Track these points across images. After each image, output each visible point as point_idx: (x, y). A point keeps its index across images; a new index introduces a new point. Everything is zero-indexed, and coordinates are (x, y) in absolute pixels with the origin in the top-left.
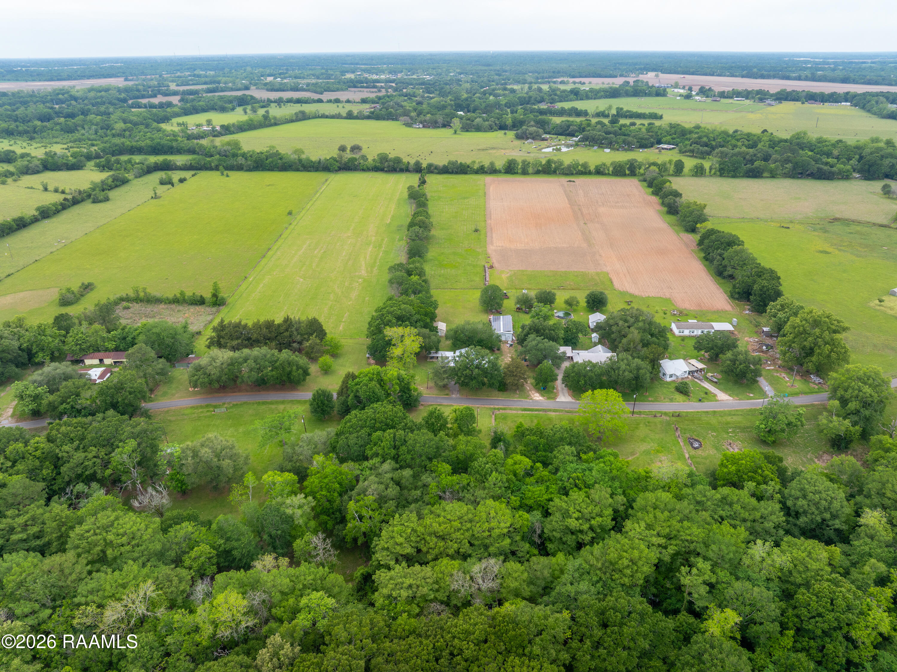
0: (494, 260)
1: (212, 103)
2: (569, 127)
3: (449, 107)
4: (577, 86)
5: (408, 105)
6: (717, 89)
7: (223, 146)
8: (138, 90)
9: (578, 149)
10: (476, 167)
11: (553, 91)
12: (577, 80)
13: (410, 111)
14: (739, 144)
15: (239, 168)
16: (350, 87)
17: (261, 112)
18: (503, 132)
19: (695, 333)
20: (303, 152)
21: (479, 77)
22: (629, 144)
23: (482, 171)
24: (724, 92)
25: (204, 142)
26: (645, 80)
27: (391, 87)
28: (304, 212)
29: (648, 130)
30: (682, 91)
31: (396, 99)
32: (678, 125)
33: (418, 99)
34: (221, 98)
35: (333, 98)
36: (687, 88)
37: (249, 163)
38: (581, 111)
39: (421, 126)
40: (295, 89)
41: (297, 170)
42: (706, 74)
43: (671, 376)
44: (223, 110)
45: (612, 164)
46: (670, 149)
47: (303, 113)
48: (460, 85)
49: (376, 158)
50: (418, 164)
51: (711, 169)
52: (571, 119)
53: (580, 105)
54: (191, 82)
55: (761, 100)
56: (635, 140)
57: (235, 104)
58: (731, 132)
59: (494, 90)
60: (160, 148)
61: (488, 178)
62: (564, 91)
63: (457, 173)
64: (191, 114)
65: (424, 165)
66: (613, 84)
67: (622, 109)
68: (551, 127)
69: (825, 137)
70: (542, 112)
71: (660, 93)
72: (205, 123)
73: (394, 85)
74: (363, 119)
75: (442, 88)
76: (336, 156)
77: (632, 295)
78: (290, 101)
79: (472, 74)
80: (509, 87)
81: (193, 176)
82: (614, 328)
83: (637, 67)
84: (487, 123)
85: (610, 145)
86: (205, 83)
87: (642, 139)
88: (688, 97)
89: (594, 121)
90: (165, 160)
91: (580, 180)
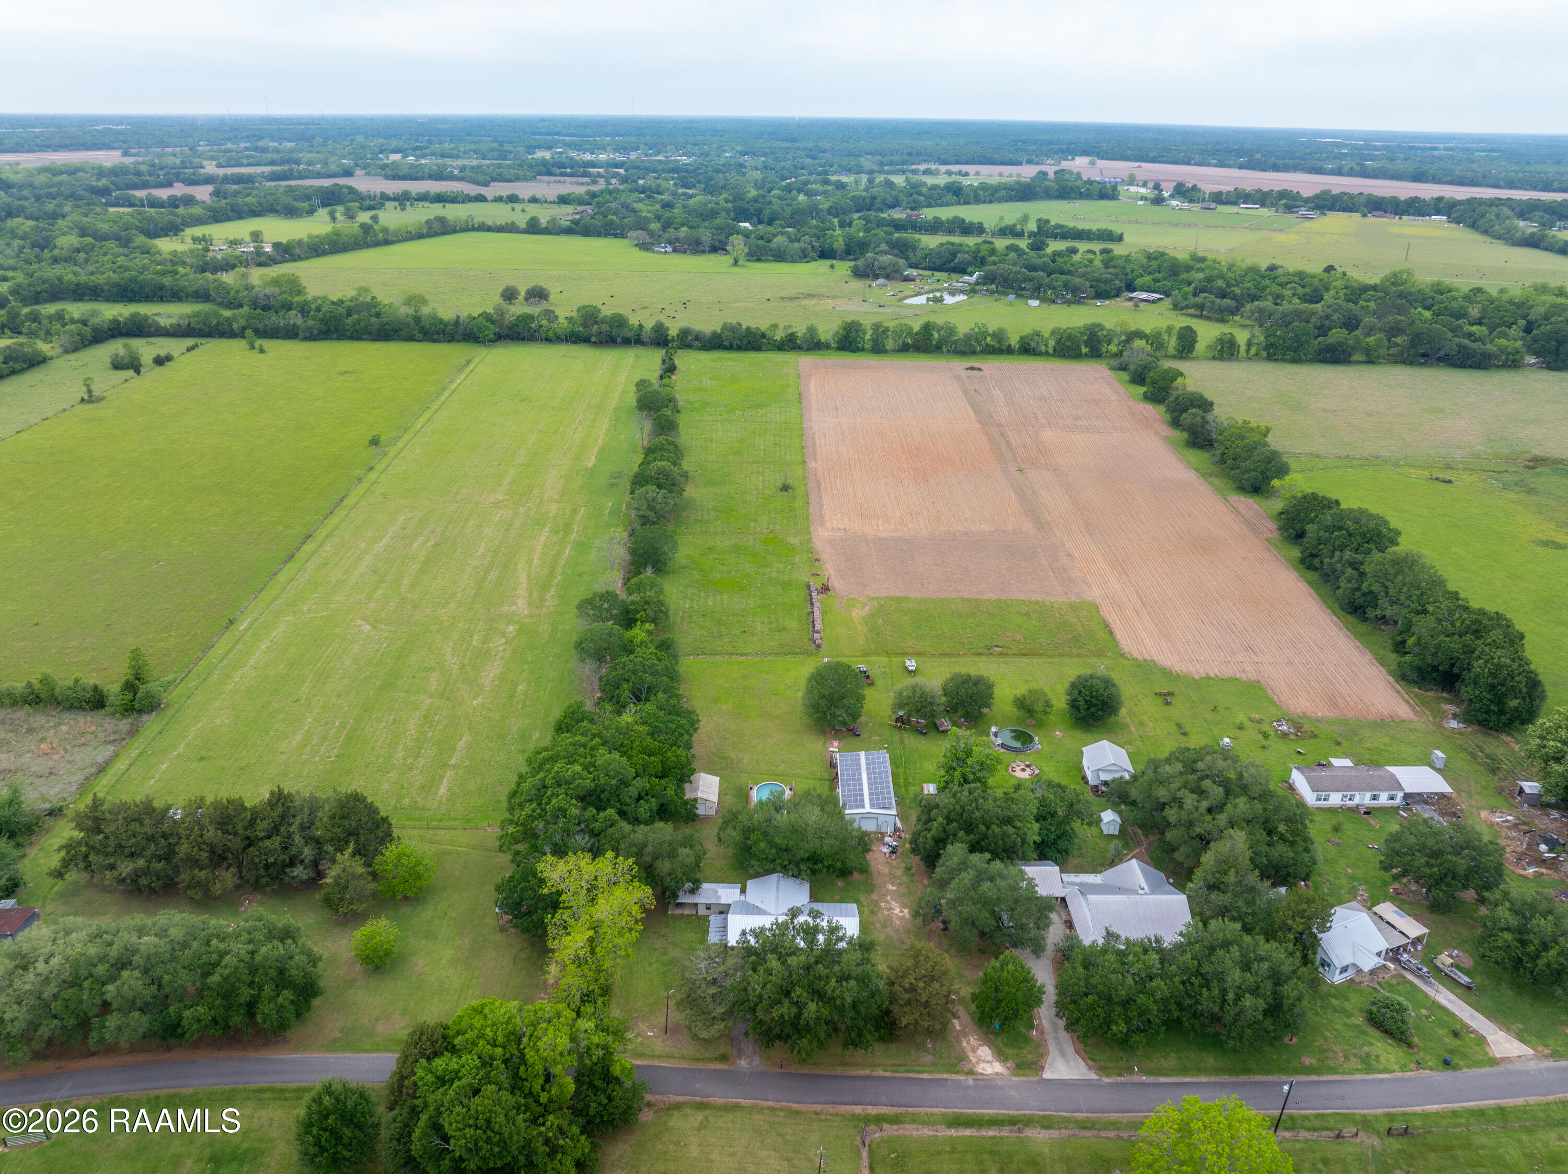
0: (831, 571)
1: (270, 198)
2: (954, 255)
3: (723, 214)
4: (954, 178)
5: (645, 209)
6: (1208, 188)
7: (266, 284)
8: (138, 174)
9: (977, 298)
10: (779, 336)
11: (914, 188)
12: (955, 168)
13: (648, 220)
14: (1287, 292)
15: (291, 334)
16: (540, 174)
17: (364, 217)
18: (828, 262)
19: (1357, 800)
20: (425, 302)
21: (777, 159)
22: (1075, 290)
23: (790, 344)
24: (1220, 193)
25: (228, 278)
26: (1075, 171)
27: (616, 175)
28: (406, 437)
29: (1107, 264)
30: (1143, 190)
31: (623, 197)
32: (1163, 254)
33: (665, 197)
34: (290, 189)
35: (505, 193)
36: (1151, 185)
37: (311, 322)
38: (972, 224)
39: (669, 249)
40: (438, 176)
41: (411, 339)
42: (1176, 162)
43: (1344, 969)
44: (291, 212)
45: (1053, 333)
46: (1154, 302)
47: (442, 220)
48: (744, 174)
49: (574, 314)
50: (659, 329)
51: (1249, 344)
52: (956, 239)
53: (970, 213)
54: (245, 161)
55: (1289, 209)
56: (1087, 284)
57: (316, 201)
58: (1263, 267)
59: (805, 183)
60: (136, 288)
61: (805, 361)
62: (934, 187)
63: (740, 348)
64: (228, 219)
65: (673, 332)
66: (1019, 175)
67: (1047, 222)
68: (920, 254)
69: (1447, 281)
70: (898, 226)
71: (1107, 193)
72: (248, 238)
73: (621, 171)
74: (558, 234)
75: (711, 179)
76: (490, 310)
77: (1167, 674)
78: (424, 198)
79: (764, 155)
80: (833, 178)
81: (189, 349)
82: (1171, 814)
83: (1056, 147)
84: (796, 245)
85: (1037, 292)
86: (272, 163)
87: (1097, 281)
88: (1158, 201)
89: (1001, 244)
90: (135, 315)
91: (992, 366)
